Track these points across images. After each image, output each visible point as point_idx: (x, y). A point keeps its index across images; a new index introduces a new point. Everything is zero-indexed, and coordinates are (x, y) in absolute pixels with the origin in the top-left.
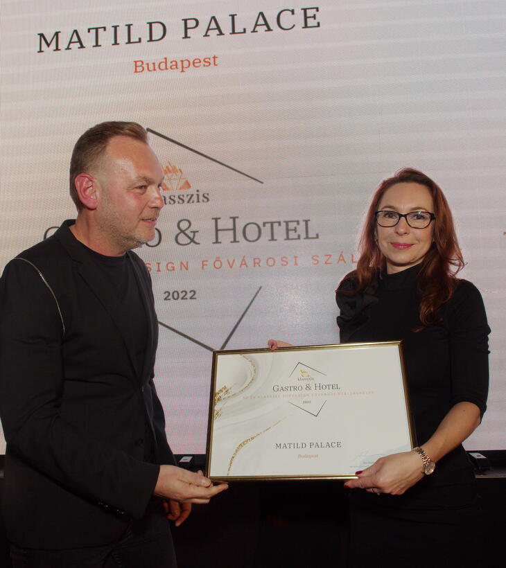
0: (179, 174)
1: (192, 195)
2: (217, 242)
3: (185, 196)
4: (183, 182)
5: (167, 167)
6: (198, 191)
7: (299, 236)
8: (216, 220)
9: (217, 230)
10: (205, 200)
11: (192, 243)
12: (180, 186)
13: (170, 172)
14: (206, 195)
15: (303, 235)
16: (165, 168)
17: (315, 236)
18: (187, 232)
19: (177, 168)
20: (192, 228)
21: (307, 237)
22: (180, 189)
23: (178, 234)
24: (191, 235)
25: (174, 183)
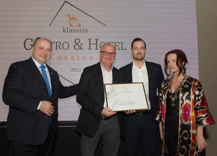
1: (81, 29)
2: (90, 49)
3: (79, 29)
4: (78, 24)
5: (72, 17)
7: (119, 48)
8: (90, 40)
9: (90, 44)
11: (80, 49)
13: (73, 20)
15: (121, 48)
17: (125, 49)
19: (76, 18)
21: (122, 49)
22: (77, 26)
24: (80, 45)
25: (75, 24)
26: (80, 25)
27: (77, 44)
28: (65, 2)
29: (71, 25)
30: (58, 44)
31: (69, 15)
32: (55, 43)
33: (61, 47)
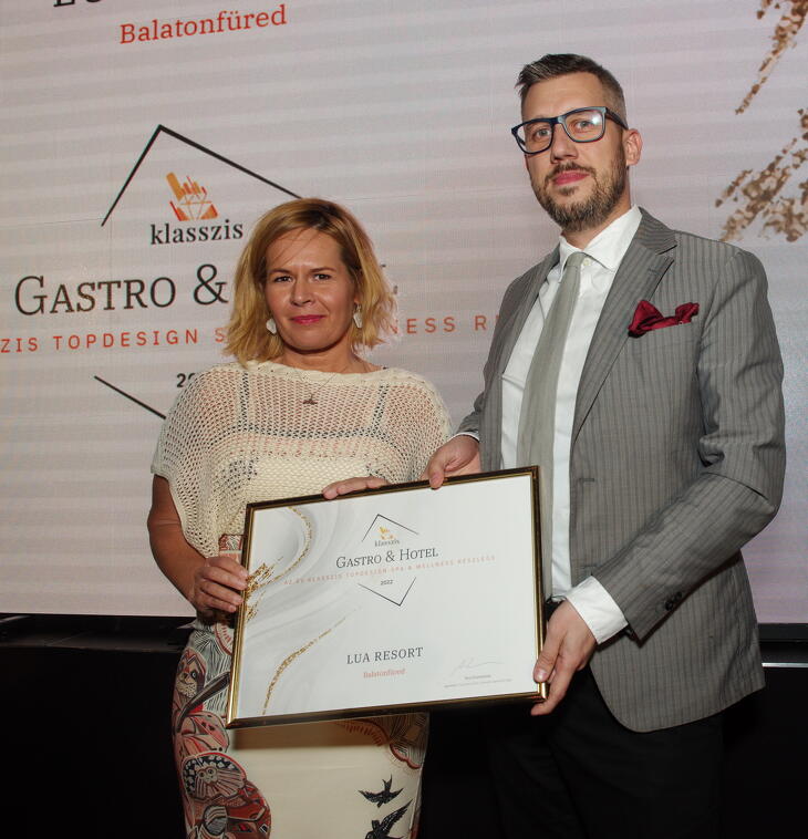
0: (202, 195)
6: (227, 221)
10: (238, 235)
12: (203, 213)
14: (238, 228)
16: (182, 186)
18: (211, 284)
20: (218, 279)
23: (198, 288)
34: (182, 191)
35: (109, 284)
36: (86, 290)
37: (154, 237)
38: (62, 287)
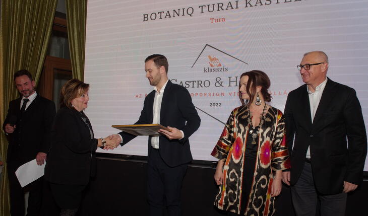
0: (217, 61)
1: (222, 69)
2: (230, 86)
3: (219, 69)
4: (218, 64)
6: (224, 67)
8: (230, 78)
9: (230, 81)
10: (226, 70)
11: (221, 86)
16: (212, 58)
18: (219, 82)
19: (216, 58)
23: (216, 83)
25: (215, 64)
26: (220, 65)
27: (218, 82)
28: (207, 45)
29: (212, 66)
30: (200, 82)
31: (209, 56)
32: (197, 82)
33: (202, 85)
34: (212, 60)
35: (193, 82)
36: (187, 83)
37: (205, 71)
38: (181, 82)
